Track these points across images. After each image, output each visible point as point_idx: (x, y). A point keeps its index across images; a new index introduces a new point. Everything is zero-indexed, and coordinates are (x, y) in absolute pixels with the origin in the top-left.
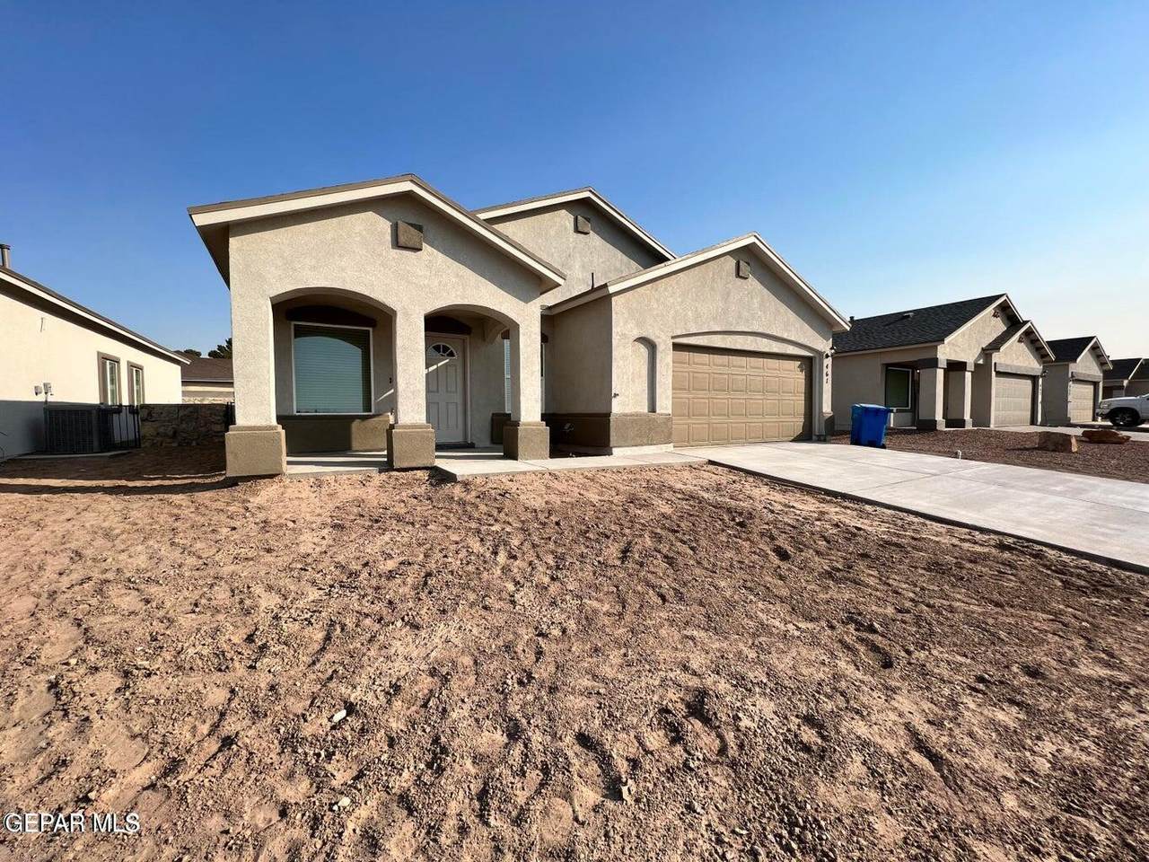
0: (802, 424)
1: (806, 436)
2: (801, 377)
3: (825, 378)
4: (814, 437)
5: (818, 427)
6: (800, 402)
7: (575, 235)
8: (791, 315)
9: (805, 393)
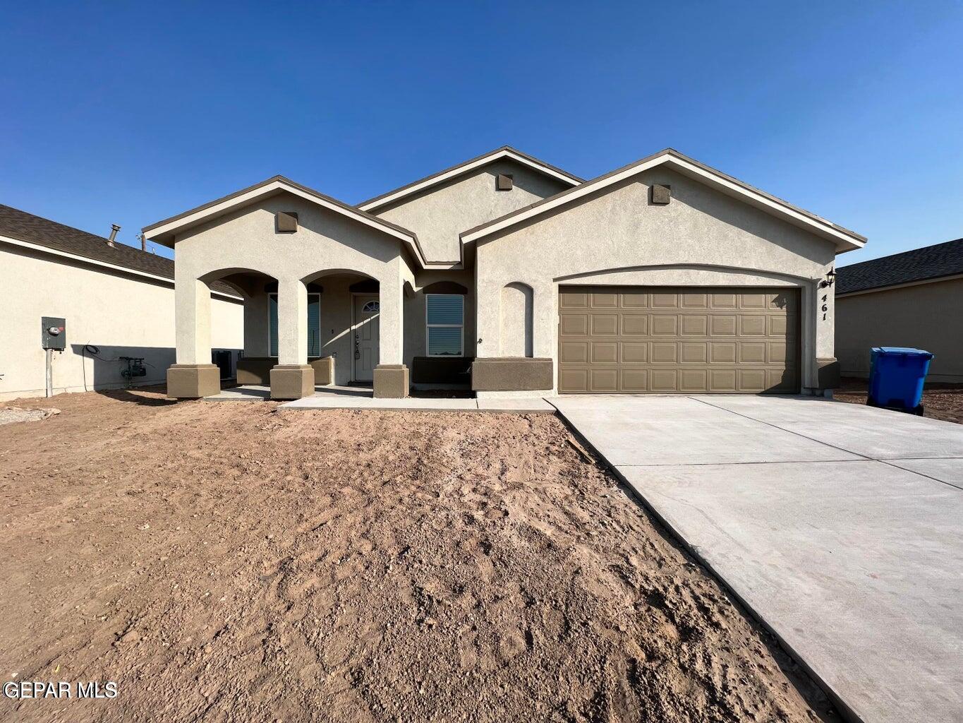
0: (782, 373)
1: (790, 386)
2: (780, 315)
3: (820, 314)
4: (803, 390)
5: (808, 377)
6: (779, 344)
7: (497, 193)
8: (749, 239)
9: (787, 334)
